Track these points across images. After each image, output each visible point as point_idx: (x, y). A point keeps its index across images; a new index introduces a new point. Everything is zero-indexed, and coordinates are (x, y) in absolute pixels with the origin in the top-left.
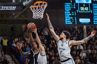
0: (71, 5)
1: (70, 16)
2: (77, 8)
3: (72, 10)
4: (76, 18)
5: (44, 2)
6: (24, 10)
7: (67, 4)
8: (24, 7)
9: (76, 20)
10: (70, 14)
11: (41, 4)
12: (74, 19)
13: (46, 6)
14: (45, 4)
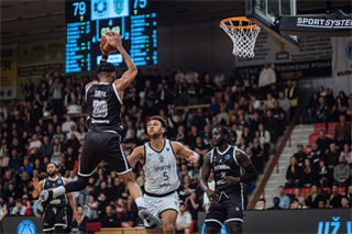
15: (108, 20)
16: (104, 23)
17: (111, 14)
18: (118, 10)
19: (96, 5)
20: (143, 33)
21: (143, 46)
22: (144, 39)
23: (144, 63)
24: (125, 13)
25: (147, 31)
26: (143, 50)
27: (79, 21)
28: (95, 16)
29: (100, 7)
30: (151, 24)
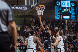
0: (59, 8)
1: (58, 14)
2: (62, 10)
3: (59, 11)
4: (61, 15)
5: (43, 6)
6: (32, 10)
7: (56, 7)
8: (32, 8)
9: (61, 16)
10: (58, 13)
11: (42, 7)
12: (60, 16)
13: (44, 8)
14: (44, 7)
15: (66, 7)
16: (65, 8)
17: (66, 6)
18: (68, 5)
19: (62, 3)
20: (74, 12)
21: (74, 15)
22: (74, 13)
23: (75, 19)
24: (70, 6)
25: (75, 12)
26: (74, 16)
27: (58, 6)
28: (62, 6)
29: (64, 4)
30: (76, 10)
